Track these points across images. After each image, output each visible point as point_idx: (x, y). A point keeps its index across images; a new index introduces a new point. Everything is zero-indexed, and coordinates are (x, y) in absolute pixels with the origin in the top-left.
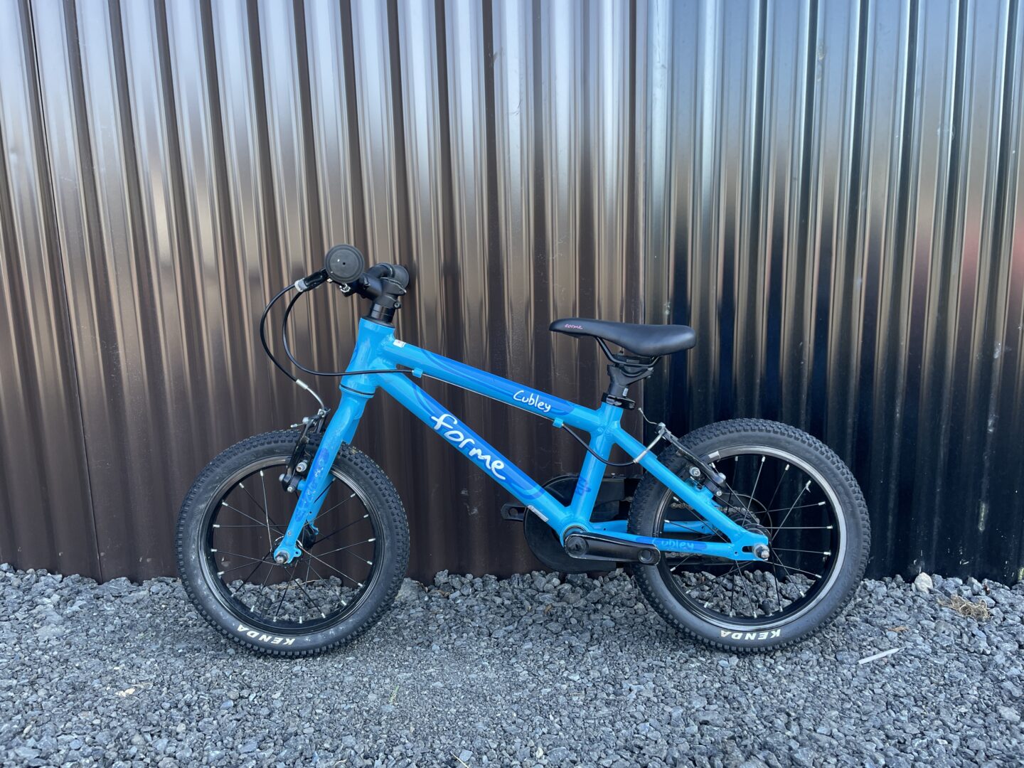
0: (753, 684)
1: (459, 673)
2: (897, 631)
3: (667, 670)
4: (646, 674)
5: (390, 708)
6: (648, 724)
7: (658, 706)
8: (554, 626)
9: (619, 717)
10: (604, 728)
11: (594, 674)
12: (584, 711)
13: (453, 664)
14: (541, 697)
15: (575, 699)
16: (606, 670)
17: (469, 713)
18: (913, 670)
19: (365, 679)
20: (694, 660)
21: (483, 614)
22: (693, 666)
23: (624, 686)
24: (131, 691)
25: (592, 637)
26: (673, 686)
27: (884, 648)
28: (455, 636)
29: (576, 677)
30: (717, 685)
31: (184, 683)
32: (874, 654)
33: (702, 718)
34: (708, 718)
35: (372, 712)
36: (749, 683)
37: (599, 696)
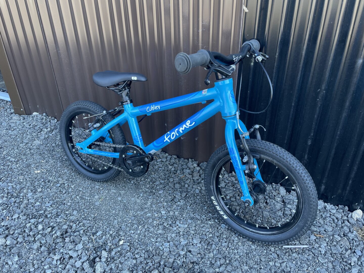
0: (226, 240)
1: (129, 196)
2: (317, 237)
3: (198, 221)
4: (189, 220)
5: (97, 204)
6: (168, 244)
7: (180, 237)
8: (177, 186)
9: (162, 236)
10: (152, 239)
11: (171, 213)
12: (153, 229)
13: (131, 192)
14: (145, 217)
15: (155, 222)
16: (177, 213)
17: (117, 215)
18: (306, 259)
19: (101, 189)
20: (212, 220)
21: (160, 172)
22: (210, 223)
23: (177, 223)
24: (39, 171)
25: (186, 195)
26: (194, 229)
27: (302, 243)
28: (143, 179)
29: (163, 212)
30: (211, 235)
31: (54, 173)
32: (295, 245)
33: (190, 249)
34: (192, 250)
35: (91, 203)
36: (224, 239)
37: (164, 224)
